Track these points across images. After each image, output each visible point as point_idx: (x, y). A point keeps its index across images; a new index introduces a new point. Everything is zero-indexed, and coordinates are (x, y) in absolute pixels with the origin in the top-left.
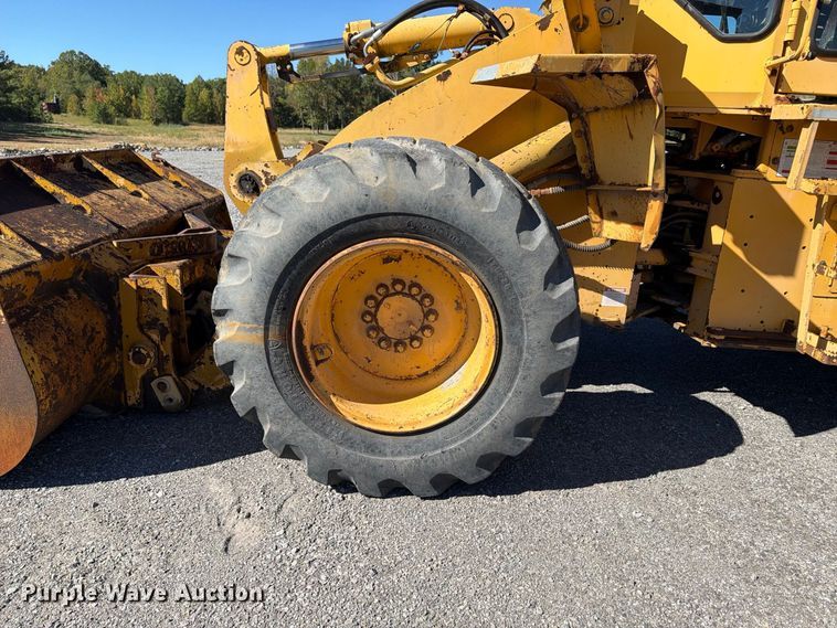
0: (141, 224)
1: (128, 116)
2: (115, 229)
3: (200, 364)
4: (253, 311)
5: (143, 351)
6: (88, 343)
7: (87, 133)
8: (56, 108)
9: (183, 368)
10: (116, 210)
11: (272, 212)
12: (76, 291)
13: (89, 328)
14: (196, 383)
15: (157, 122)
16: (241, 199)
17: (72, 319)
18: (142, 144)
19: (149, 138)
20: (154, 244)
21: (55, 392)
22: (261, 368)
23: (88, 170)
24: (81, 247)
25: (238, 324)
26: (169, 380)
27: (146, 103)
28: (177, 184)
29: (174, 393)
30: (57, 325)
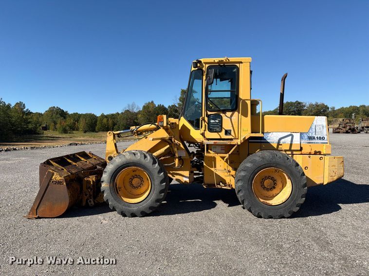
0: (87, 168)
1: (74, 130)
2: (82, 169)
5: (87, 193)
7: (57, 138)
8: (45, 128)
9: (95, 198)
10: (82, 165)
12: (75, 181)
13: (77, 188)
14: (97, 201)
15: (85, 132)
16: (109, 161)
17: (75, 186)
18: (80, 142)
19: (82, 138)
20: (90, 172)
22: (109, 191)
23: (76, 157)
24: (77, 173)
25: (105, 184)
26: (92, 200)
27: (81, 124)
28: (95, 159)
29: (92, 203)
30: (72, 187)
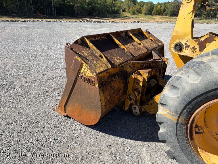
0: (139, 55)
1: (139, 13)
2: (132, 57)
3: (147, 104)
4: (176, 109)
5: (132, 97)
6: (118, 93)
7: (129, 17)
8: (124, 11)
10: (134, 50)
11: (197, 73)
12: (118, 76)
13: (119, 88)
14: (145, 109)
15: (146, 15)
16: (174, 52)
17: (115, 85)
18: (141, 21)
19: (143, 19)
20: (142, 63)
21: (107, 107)
23: (128, 36)
24: (122, 63)
25: (168, 111)
26: (137, 107)
27: (144, 9)
28: (151, 40)
30: (111, 87)
